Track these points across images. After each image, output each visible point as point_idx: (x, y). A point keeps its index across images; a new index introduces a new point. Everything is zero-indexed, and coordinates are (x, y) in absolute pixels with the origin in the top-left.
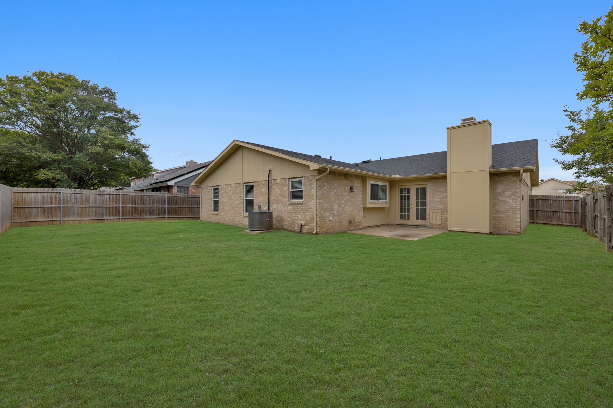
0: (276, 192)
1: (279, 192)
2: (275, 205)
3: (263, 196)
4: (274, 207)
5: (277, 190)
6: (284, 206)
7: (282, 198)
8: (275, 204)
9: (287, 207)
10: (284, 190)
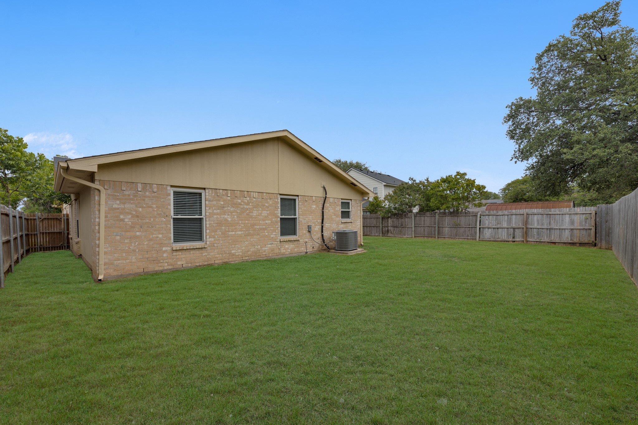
0: (329, 211)
1: (333, 211)
2: (328, 225)
3: (313, 214)
4: (328, 226)
5: (329, 209)
6: (337, 224)
7: (335, 217)
8: (328, 223)
9: (340, 226)
10: (337, 209)
